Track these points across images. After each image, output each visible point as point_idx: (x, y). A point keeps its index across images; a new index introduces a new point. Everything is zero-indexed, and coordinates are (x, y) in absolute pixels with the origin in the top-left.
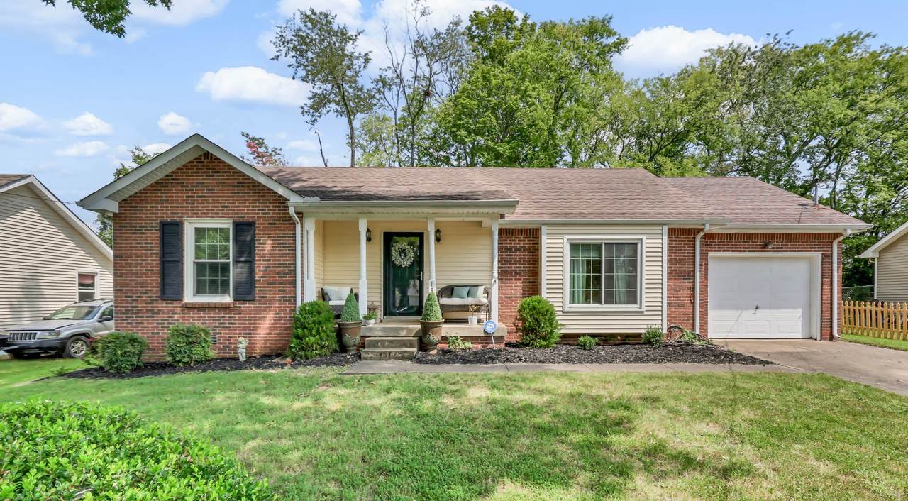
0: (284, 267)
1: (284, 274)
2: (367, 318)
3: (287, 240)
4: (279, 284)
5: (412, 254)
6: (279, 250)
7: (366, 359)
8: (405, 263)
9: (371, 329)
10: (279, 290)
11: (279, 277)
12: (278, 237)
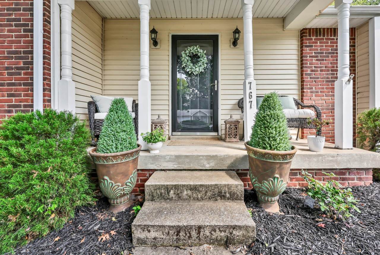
0: (16, 58)
1: (18, 68)
2: (151, 139)
3: (22, 15)
4: (9, 85)
5: (205, 60)
6: (9, 31)
7: (142, 242)
8: (197, 69)
9: (155, 158)
10: (10, 95)
11: (9, 74)
12: (8, 10)
